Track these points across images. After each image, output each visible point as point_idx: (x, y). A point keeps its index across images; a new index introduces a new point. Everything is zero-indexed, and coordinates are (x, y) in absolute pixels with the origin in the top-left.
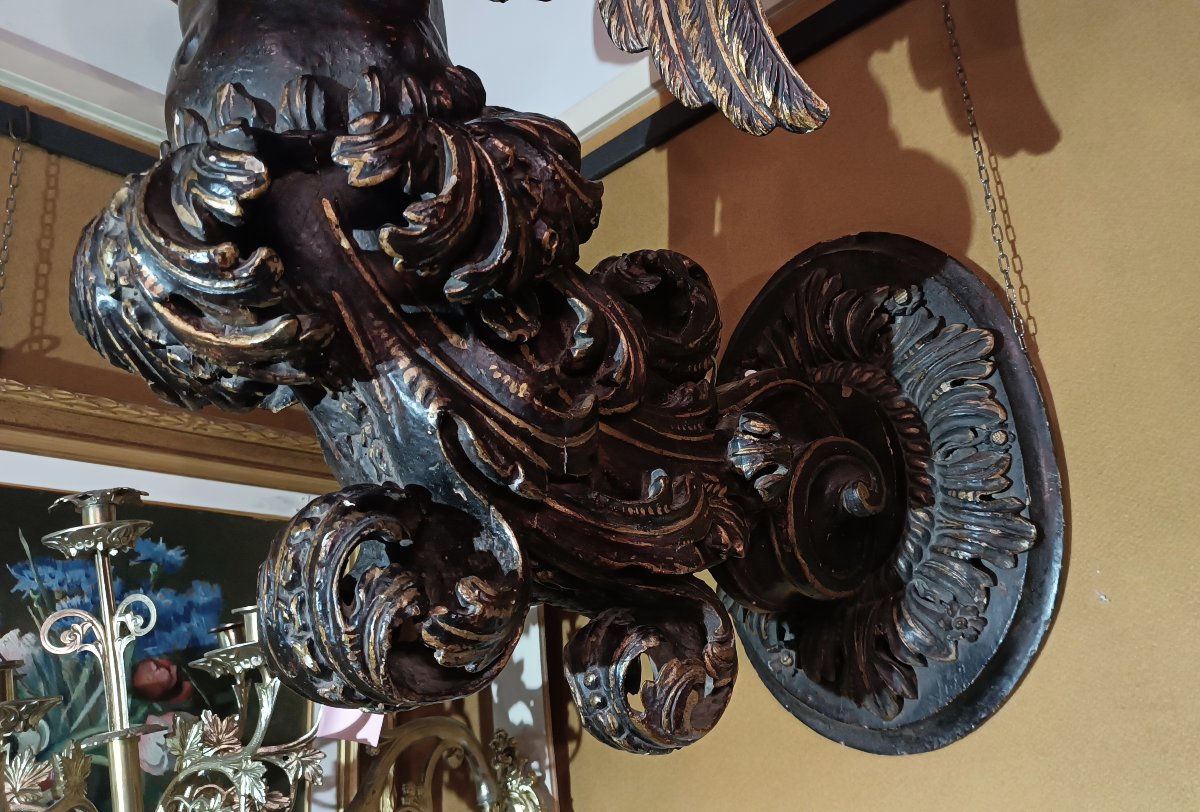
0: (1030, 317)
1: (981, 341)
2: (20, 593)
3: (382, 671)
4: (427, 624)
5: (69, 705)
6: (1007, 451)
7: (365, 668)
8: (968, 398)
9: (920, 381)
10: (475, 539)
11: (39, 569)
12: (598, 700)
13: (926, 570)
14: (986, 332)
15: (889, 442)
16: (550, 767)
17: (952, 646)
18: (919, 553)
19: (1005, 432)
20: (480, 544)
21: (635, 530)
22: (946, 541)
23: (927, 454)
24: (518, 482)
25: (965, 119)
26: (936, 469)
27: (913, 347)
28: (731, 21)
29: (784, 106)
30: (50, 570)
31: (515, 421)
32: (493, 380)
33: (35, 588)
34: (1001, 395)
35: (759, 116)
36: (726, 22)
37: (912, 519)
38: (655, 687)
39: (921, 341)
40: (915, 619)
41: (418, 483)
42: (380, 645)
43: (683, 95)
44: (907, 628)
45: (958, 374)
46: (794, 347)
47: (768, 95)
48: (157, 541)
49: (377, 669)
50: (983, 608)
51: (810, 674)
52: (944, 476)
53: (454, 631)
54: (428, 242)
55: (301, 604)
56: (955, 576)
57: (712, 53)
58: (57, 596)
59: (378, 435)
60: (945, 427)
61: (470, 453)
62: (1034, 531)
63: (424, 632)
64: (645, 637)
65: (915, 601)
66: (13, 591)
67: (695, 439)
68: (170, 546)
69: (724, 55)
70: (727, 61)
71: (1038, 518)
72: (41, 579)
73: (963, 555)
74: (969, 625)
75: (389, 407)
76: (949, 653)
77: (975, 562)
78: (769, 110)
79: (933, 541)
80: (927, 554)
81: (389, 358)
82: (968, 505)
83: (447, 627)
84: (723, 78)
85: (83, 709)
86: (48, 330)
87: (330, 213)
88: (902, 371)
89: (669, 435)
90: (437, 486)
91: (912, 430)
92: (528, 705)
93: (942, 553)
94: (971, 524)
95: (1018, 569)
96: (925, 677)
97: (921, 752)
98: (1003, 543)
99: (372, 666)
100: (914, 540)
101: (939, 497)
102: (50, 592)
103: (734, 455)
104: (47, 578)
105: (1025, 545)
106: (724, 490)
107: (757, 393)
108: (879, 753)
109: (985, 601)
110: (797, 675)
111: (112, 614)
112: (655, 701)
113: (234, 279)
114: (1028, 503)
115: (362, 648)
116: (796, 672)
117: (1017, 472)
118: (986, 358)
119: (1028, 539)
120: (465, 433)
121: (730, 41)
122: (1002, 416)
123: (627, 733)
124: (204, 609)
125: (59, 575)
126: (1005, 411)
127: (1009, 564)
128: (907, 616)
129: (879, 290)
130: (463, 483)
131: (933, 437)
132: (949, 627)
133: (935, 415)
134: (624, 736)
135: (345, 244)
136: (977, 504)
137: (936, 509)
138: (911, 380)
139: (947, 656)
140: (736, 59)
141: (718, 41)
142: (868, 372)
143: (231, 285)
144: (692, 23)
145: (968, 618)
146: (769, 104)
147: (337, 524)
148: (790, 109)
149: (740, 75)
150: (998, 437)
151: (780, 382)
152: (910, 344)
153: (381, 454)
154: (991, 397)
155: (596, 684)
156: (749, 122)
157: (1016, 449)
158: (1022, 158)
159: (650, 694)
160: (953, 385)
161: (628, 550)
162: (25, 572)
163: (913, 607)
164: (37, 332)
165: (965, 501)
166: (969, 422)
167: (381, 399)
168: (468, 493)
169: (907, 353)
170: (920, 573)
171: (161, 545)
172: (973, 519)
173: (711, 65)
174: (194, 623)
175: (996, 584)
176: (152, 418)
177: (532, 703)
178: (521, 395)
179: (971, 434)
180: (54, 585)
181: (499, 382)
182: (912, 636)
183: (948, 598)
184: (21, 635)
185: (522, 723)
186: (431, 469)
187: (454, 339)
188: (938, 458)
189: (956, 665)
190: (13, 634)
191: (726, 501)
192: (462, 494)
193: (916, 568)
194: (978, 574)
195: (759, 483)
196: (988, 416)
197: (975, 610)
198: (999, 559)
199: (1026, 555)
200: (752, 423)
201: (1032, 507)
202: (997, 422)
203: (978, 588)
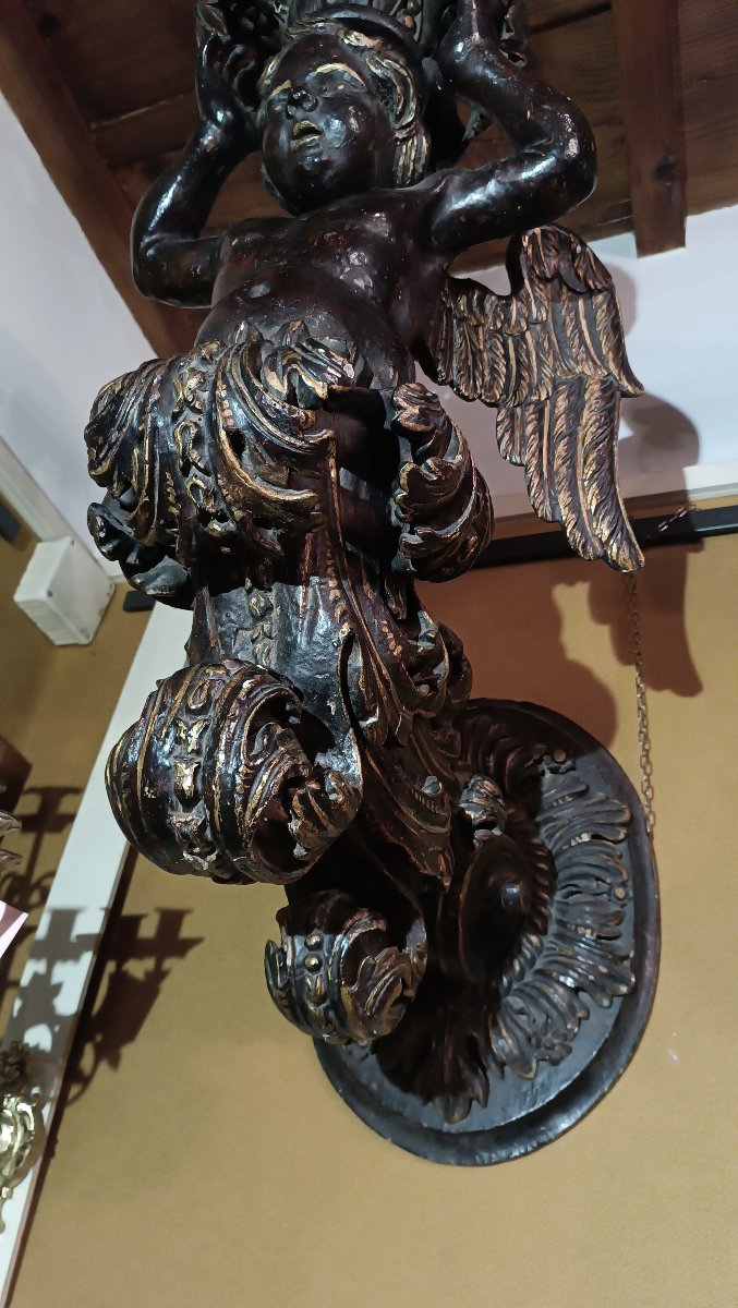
0: (651, 812)
1: (621, 811)
3: (257, 814)
4: (301, 792)
6: (623, 906)
7: (245, 803)
8: (601, 852)
9: (564, 826)
10: (319, 754)
12: (314, 961)
13: (527, 989)
14: (624, 806)
16: (52, 1100)
18: (522, 972)
19: (625, 890)
21: (411, 814)
22: (556, 966)
23: (551, 891)
24: (372, 720)
25: (626, 651)
26: (556, 904)
27: (563, 798)
28: (594, 472)
29: (615, 546)
31: (384, 671)
32: (382, 631)
34: (627, 861)
35: (592, 545)
36: (590, 472)
37: (524, 941)
38: (375, 965)
39: (570, 795)
40: (508, 1030)
43: (541, 507)
44: (500, 1036)
45: (600, 831)
47: (607, 533)
49: (255, 810)
50: (572, 1036)
51: (381, 1061)
52: (562, 911)
53: (317, 808)
54: (431, 490)
56: (556, 998)
57: (573, 489)
59: (274, 635)
60: (576, 870)
61: (352, 678)
62: (633, 979)
63: (296, 797)
64: (376, 918)
65: (511, 1016)
69: (581, 493)
70: (581, 498)
71: (638, 968)
73: (570, 982)
74: (557, 1048)
75: (305, 613)
77: (576, 992)
78: (603, 544)
79: (538, 965)
80: (529, 977)
81: (322, 575)
82: (582, 941)
84: (575, 507)
88: (547, 815)
90: (314, 693)
91: (542, 866)
92: (51, 1028)
93: (549, 976)
94: (584, 956)
95: (610, 1011)
97: (469, 1166)
98: (607, 982)
99: (251, 806)
100: (523, 961)
101: (553, 928)
103: (467, 801)
105: (624, 989)
109: (576, 1030)
110: (367, 1060)
112: (369, 979)
113: (302, 440)
114: (632, 955)
115: (252, 785)
116: (367, 1056)
117: (626, 928)
118: (623, 825)
119: (627, 985)
120: (357, 660)
121: (590, 486)
122: (625, 877)
126: (628, 873)
127: (605, 1003)
128: (502, 1025)
129: (539, 746)
130: (339, 698)
131: (561, 876)
132: (537, 1046)
133: (570, 858)
134: (323, 1006)
135: (333, 474)
136: (593, 941)
137: (548, 940)
138: (552, 824)
139: (527, 1072)
140: (590, 501)
141: (579, 482)
143: (299, 443)
144: (564, 463)
146: (604, 540)
148: (619, 549)
149: (589, 511)
150: (620, 892)
152: (559, 795)
153: (269, 651)
154: (619, 858)
155: (319, 946)
156: (584, 546)
157: (630, 909)
158: (667, 696)
159: (369, 969)
160: (592, 837)
161: (401, 829)
163: (508, 1019)
165: (581, 937)
166: (597, 872)
167: (301, 604)
168: (339, 710)
169: (557, 801)
170: (522, 991)
172: (586, 953)
173: (570, 496)
175: (588, 1018)
177: (57, 1028)
178: (395, 653)
179: (596, 883)
181: (385, 636)
182: (504, 1044)
183: (543, 1019)
185: (37, 1046)
186: (318, 676)
187: (366, 587)
188: (558, 896)
192: (333, 707)
193: (515, 986)
194: (577, 1003)
195: (479, 834)
196: (614, 872)
197: (565, 1037)
198: (599, 995)
199: (622, 999)
201: (633, 961)
202: (620, 880)
203: (574, 1015)
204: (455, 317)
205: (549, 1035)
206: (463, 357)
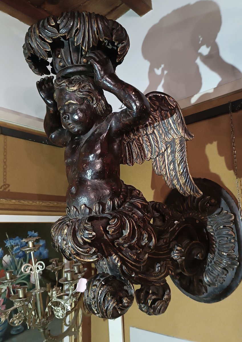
1: (231, 217)
2: (7, 247)
4: (118, 307)
5: (17, 270)
6: (234, 244)
8: (226, 230)
9: (215, 223)
10: (124, 286)
11: (10, 241)
13: (212, 266)
14: (232, 215)
15: (207, 236)
17: (216, 284)
18: (211, 262)
19: (234, 240)
20: (125, 288)
22: (218, 262)
23: (215, 240)
24: (133, 275)
26: (217, 243)
27: (214, 215)
30: (12, 241)
31: (133, 263)
32: (129, 255)
33: (10, 245)
34: (234, 230)
38: (155, 306)
39: (217, 214)
41: (114, 275)
42: (110, 312)
45: (225, 224)
46: (185, 206)
48: (32, 232)
50: (225, 278)
52: (219, 246)
53: (123, 308)
55: (95, 302)
56: (219, 270)
58: (14, 246)
59: (106, 264)
60: (220, 235)
61: (125, 271)
62: (238, 264)
65: (209, 273)
66: (6, 246)
67: (165, 252)
68: (35, 232)
71: (240, 261)
72: (10, 243)
73: (221, 266)
74: (221, 281)
75: (110, 262)
76: (216, 285)
77: (224, 269)
79: (215, 260)
80: (213, 263)
82: (224, 256)
83: (121, 308)
85: (19, 271)
86: (7, 183)
87: (102, 229)
88: (211, 219)
89: (160, 253)
91: (212, 234)
93: (217, 265)
94: (224, 260)
95: (234, 271)
96: (210, 289)
98: (231, 265)
100: (210, 259)
101: (217, 251)
102: (12, 246)
104: (12, 243)
105: (236, 267)
106: (171, 262)
107: (178, 231)
108: (197, 301)
109: (225, 276)
111: (35, 264)
112: (155, 309)
114: (238, 257)
117: (236, 249)
118: (232, 221)
120: (124, 268)
122: (234, 236)
123: (148, 312)
124: (42, 246)
125: (14, 242)
126: (235, 235)
127: (232, 270)
128: (207, 276)
129: (208, 198)
130: (123, 276)
132: (216, 281)
133: (218, 232)
135: (105, 235)
136: (226, 256)
142: (203, 216)
145: (221, 279)
147: (102, 289)
150: (233, 241)
151: (183, 226)
153: (107, 268)
154: (232, 231)
157: (237, 244)
160: (223, 227)
162: (8, 242)
163: (208, 274)
164: (5, 183)
165: (223, 255)
166: (226, 236)
167: (109, 260)
171: (33, 232)
172: (224, 259)
174: (40, 249)
175: (228, 273)
176: (31, 204)
178: (135, 258)
179: (226, 238)
180: (13, 244)
181: (131, 256)
183: (217, 274)
184: (8, 256)
186: (117, 274)
187: (122, 248)
189: (217, 288)
190: (6, 255)
191: (171, 264)
192: (123, 278)
193: (210, 265)
194: (224, 271)
196: (231, 235)
197: (223, 278)
198: (229, 268)
199: (236, 268)
200: (178, 247)
201: (238, 258)
202: (233, 237)
203: (224, 274)
204: (131, 142)
205: (219, 278)
206: (136, 153)
